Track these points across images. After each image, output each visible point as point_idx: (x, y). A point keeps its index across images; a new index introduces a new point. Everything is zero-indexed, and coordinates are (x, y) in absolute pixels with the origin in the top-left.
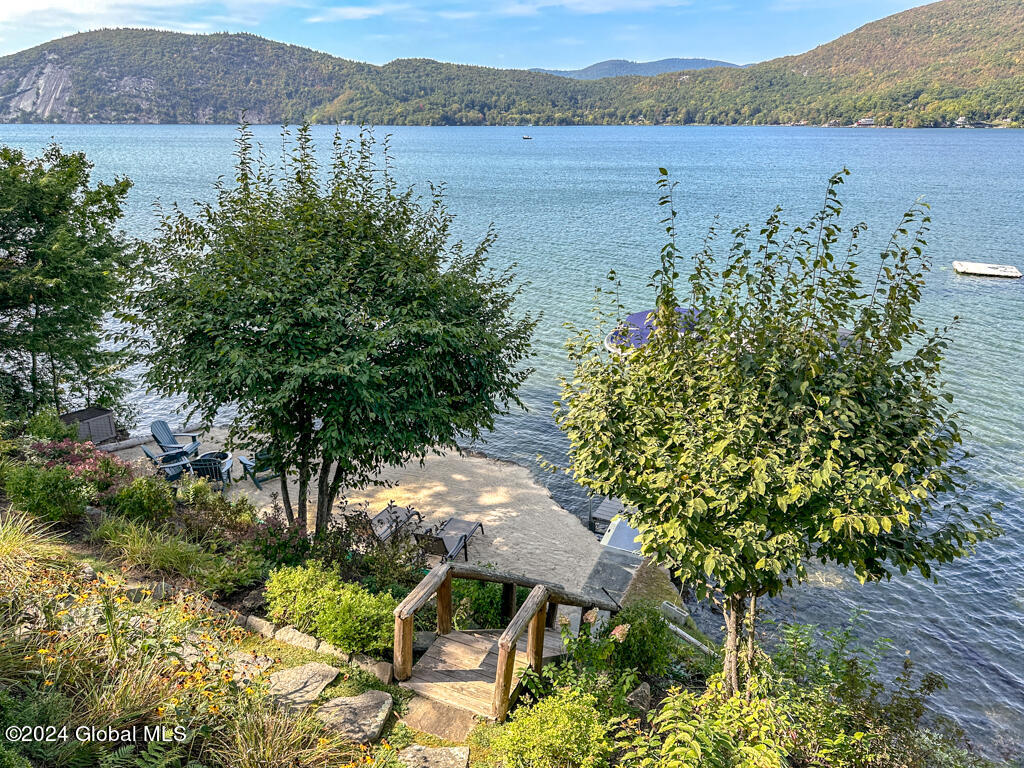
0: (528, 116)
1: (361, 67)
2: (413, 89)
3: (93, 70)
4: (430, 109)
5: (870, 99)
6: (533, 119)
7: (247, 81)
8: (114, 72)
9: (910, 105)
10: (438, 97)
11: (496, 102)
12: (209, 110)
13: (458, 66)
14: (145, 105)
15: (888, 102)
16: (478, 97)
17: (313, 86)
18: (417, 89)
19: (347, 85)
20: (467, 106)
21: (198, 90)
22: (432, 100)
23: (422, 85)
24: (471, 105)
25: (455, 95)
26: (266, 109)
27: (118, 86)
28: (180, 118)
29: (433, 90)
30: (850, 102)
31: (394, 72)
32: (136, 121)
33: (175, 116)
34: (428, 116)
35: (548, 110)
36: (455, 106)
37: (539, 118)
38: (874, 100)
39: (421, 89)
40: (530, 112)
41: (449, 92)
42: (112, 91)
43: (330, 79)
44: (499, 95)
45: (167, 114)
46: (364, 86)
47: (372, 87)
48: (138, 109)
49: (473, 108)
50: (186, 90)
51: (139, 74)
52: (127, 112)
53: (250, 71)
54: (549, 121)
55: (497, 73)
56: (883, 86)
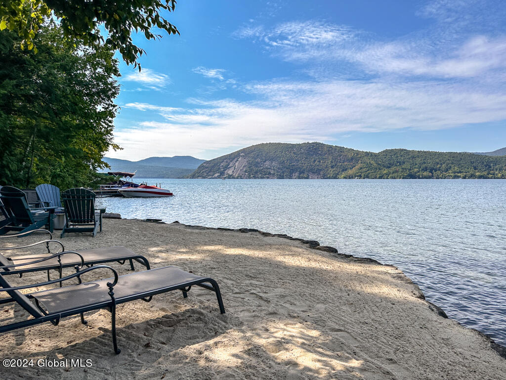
0: (459, 174)
1: (367, 154)
2: (394, 162)
3: (256, 159)
4: (402, 171)
6: (462, 176)
7: (315, 161)
8: (263, 159)
10: (407, 166)
11: (440, 167)
12: (297, 174)
13: (419, 152)
14: (272, 172)
16: (430, 165)
17: (343, 162)
18: (395, 162)
19: (360, 162)
20: (422, 170)
21: (294, 165)
22: (403, 167)
23: (399, 160)
24: (425, 169)
25: (416, 164)
26: (322, 173)
27: (264, 165)
28: (285, 177)
29: (404, 163)
31: (384, 155)
32: (268, 178)
33: (283, 176)
34: (400, 175)
35: (471, 171)
36: (416, 170)
37: (466, 175)
39: (397, 162)
40: (460, 172)
41: (413, 163)
42: (261, 167)
43: (352, 159)
44: (441, 164)
45: (280, 175)
46: (368, 162)
47: (372, 162)
48: (270, 173)
49: (426, 170)
50: (289, 165)
51: (272, 160)
52: (265, 174)
53: (316, 157)
54: (472, 176)
55: (441, 154)
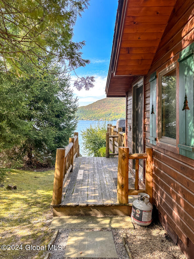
9: (109, 116)
30: (97, 116)
38: (102, 115)
56: (103, 112)
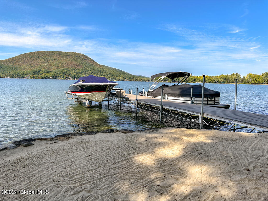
5: (27, 72)
9: (38, 74)
15: (32, 73)
30: (22, 72)
38: (28, 72)
